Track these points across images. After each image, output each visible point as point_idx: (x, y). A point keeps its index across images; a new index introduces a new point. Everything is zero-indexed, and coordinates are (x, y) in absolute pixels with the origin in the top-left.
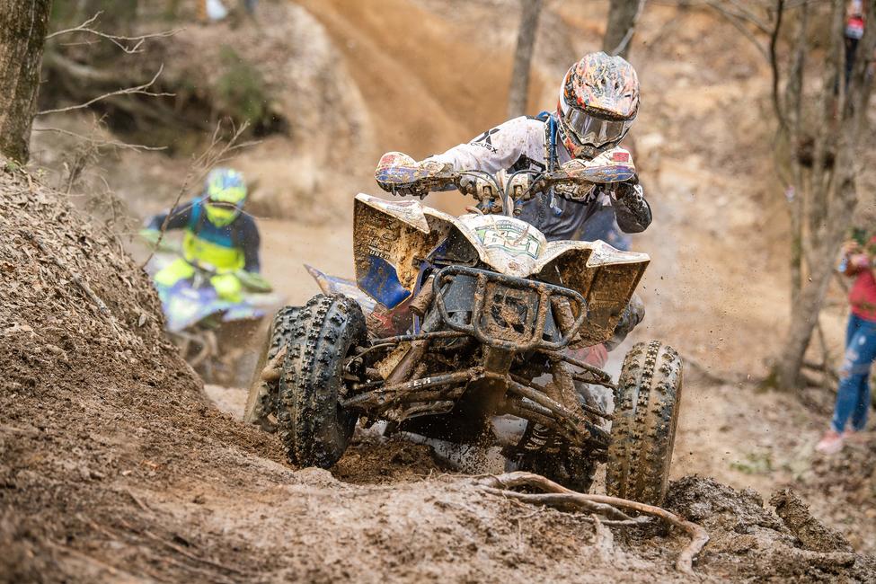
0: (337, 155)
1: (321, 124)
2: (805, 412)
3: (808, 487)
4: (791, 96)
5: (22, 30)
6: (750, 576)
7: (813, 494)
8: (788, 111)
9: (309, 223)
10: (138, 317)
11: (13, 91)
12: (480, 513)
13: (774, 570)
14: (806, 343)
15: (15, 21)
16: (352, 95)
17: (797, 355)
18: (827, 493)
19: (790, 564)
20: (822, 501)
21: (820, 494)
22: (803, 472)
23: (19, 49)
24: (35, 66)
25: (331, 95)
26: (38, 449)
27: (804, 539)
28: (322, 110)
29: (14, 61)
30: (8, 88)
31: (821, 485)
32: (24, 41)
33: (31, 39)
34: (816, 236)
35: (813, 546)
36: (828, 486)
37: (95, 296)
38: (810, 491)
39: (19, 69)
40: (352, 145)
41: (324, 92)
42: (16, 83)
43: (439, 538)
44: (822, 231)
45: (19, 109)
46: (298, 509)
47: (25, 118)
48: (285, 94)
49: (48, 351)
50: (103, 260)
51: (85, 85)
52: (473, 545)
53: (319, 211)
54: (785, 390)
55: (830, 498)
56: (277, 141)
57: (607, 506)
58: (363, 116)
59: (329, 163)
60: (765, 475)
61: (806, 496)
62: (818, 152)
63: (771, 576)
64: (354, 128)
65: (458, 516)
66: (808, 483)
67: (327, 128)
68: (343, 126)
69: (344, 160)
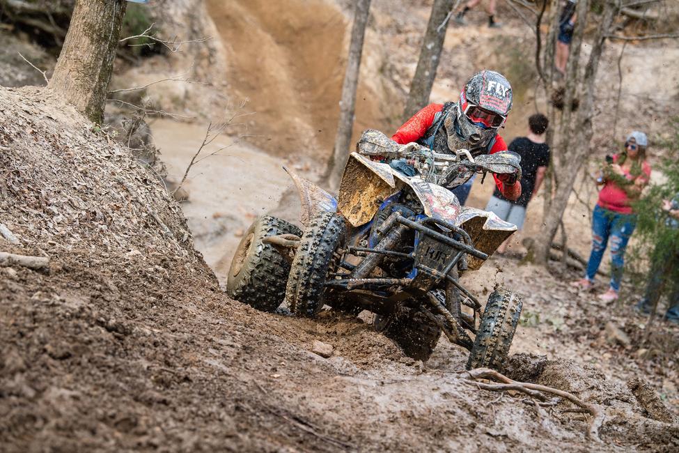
0: (200, 71)
1: (191, 48)
2: (552, 279)
3: (564, 336)
4: (548, 57)
5: (105, 36)
7: (568, 342)
8: (545, 68)
10: (183, 235)
11: (97, 77)
14: (554, 232)
15: (101, 30)
16: (211, 27)
17: (548, 239)
18: (577, 341)
20: (574, 347)
21: (572, 342)
22: (560, 325)
23: (102, 49)
24: (112, 60)
25: (196, 28)
27: (650, 411)
28: (191, 38)
29: (99, 56)
30: (94, 74)
31: (573, 335)
32: (106, 43)
33: (110, 41)
34: (564, 157)
35: (656, 415)
36: (578, 336)
37: (163, 224)
38: (566, 339)
39: (101, 62)
40: (210, 63)
41: (192, 26)
42: (99, 71)
43: (449, 418)
44: (568, 154)
45: (100, 88)
47: (103, 95)
53: (189, 113)
54: (539, 263)
55: (579, 344)
56: (159, 59)
57: (537, 392)
59: (196, 77)
60: (536, 327)
61: (563, 343)
62: (567, 100)
64: (212, 51)
66: (563, 333)
67: (194, 51)
68: (205, 50)
69: (206, 75)
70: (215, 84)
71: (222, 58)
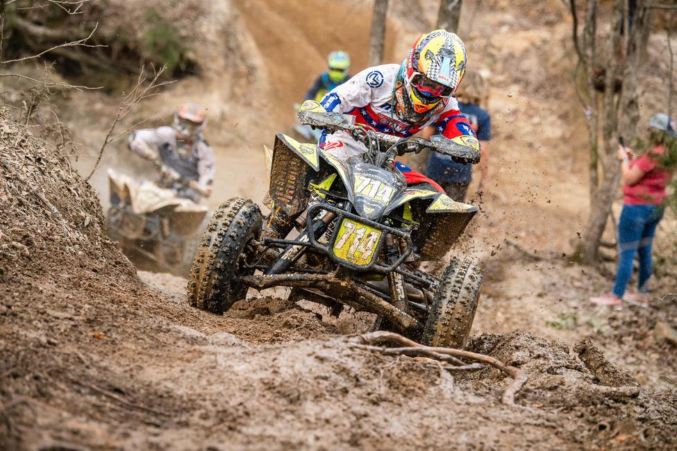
0: (238, 91)
1: (226, 67)
2: (603, 280)
3: (606, 338)
4: (587, 36)
6: (558, 407)
7: (610, 344)
8: (585, 49)
9: (219, 145)
10: (83, 219)
12: (350, 364)
13: (577, 401)
14: (602, 228)
16: (249, 44)
17: (596, 236)
18: (621, 342)
19: (590, 397)
20: (616, 349)
21: (615, 343)
22: (602, 326)
25: (232, 45)
26: (6, 322)
27: (601, 377)
28: (226, 57)
31: (616, 336)
34: (609, 144)
35: (607, 382)
36: (621, 337)
37: (49, 204)
38: (607, 341)
40: (249, 83)
41: (227, 42)
43: (319, 383)
46: (209, 364)
48: (197, 45)
49: (14, 247)
50: (55, 176)
51: (41, 40)
52: (345, 388)
53: (225, 135)
54: (587, 264)
55: (623, 346)
56: (191, 81)
57: (448, 356)
58: (257, 60)
59: (233, 97)
60: (573, 330)
61: (604, 345)
62: (608, 81)
63: (575, 406)
64: (251, 70)
65: (333, 367)
66: (605, 335)
67: (231, 70)
68: (243, 68)
69: (244, 95)
70: (255, 103)
71: (262, 75)
